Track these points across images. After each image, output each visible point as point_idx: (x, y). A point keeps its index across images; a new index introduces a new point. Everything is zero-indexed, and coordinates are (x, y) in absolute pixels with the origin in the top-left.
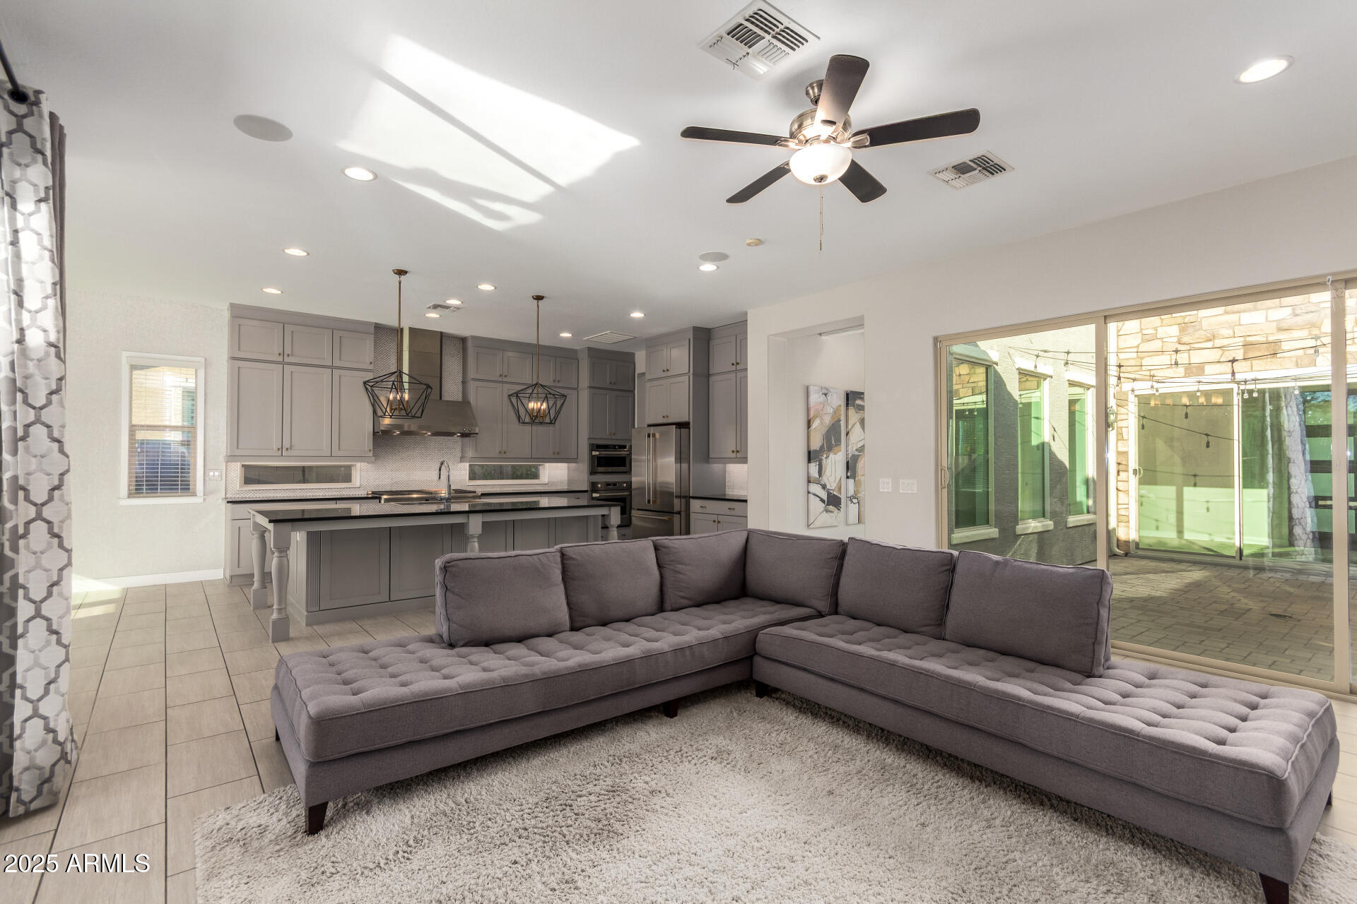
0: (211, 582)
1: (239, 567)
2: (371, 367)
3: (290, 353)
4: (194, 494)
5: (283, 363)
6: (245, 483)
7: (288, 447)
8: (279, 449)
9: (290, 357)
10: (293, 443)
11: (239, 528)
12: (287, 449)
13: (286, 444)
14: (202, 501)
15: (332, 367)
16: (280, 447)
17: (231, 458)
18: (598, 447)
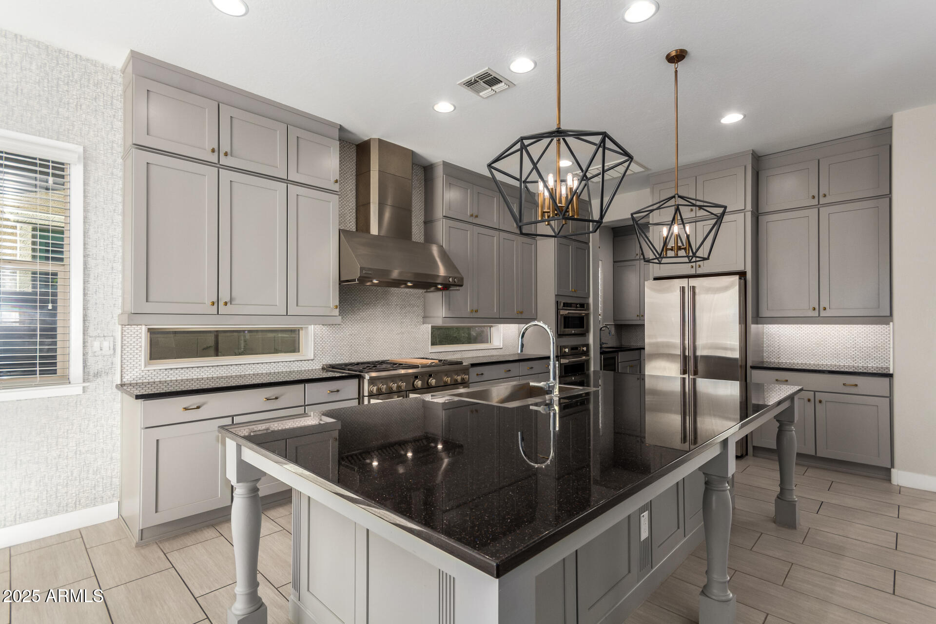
0: (96, 528)
1: (156, 512)
2: (336, 187)
3: (228, 150)
4: (66, 380)
5: (219, 166)
6: (151, 358)
7: (228, 300)
8: (213, 304)
9: (229, 156)
10: (233, 294)
11: (158, 441)
12: (226, 304)
13: (225, 296)
14: (81, 392)
15: (287, 181)
16: (215, 300)
17: (132, 317)
18: (567, 305)
